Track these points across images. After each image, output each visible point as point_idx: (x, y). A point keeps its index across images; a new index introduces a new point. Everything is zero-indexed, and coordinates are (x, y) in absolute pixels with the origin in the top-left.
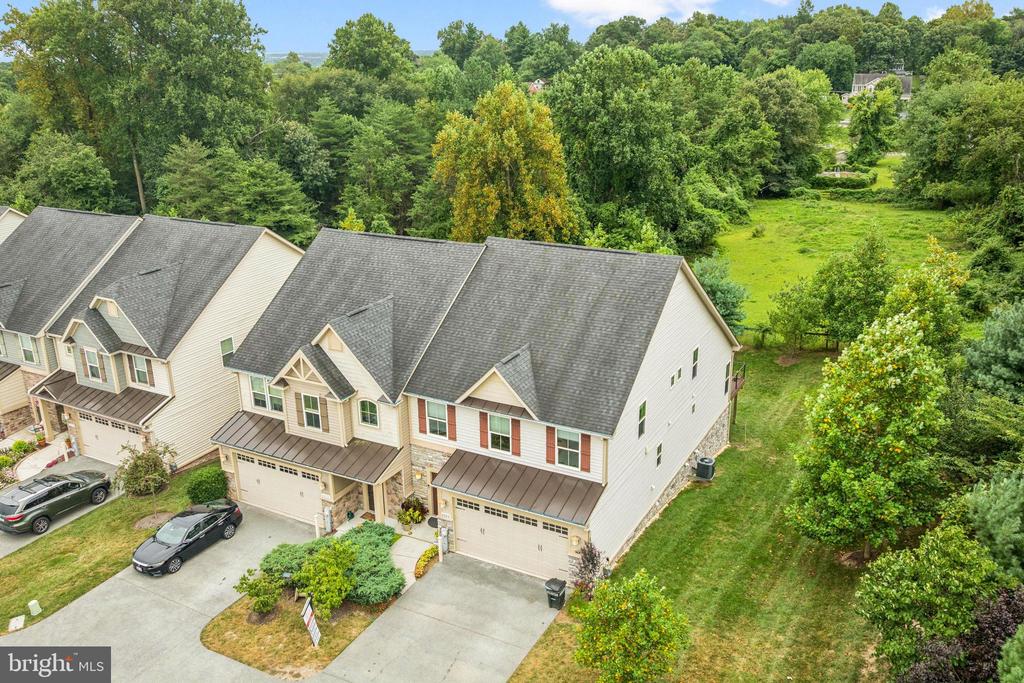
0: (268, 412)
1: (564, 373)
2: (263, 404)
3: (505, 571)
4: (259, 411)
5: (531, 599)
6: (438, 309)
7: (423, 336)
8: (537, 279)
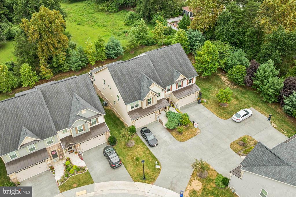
0: (135, 108)
1: (183, 70)
2: (133, 107)
3: (187, 105)
4: (133, 109)
5: (196, 105)
6: (153, 71)
7: (156, 76)
8: (162, 57)
